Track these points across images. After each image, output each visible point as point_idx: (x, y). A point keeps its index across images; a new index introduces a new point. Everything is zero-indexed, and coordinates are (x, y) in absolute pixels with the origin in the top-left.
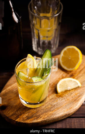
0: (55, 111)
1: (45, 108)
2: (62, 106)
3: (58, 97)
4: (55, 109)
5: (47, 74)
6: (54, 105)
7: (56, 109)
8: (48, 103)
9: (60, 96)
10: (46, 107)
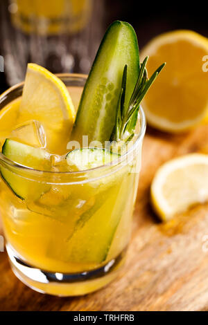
0: (175, 291)
1: (131, 289)
2: (197, 269)
3: (170, 236)
4: (171, 284)
5: (127, 134)
6: (165, 271)
7: (175, 285)
8: (137, 266)
9: (177, 231)
10: (130, 283)
